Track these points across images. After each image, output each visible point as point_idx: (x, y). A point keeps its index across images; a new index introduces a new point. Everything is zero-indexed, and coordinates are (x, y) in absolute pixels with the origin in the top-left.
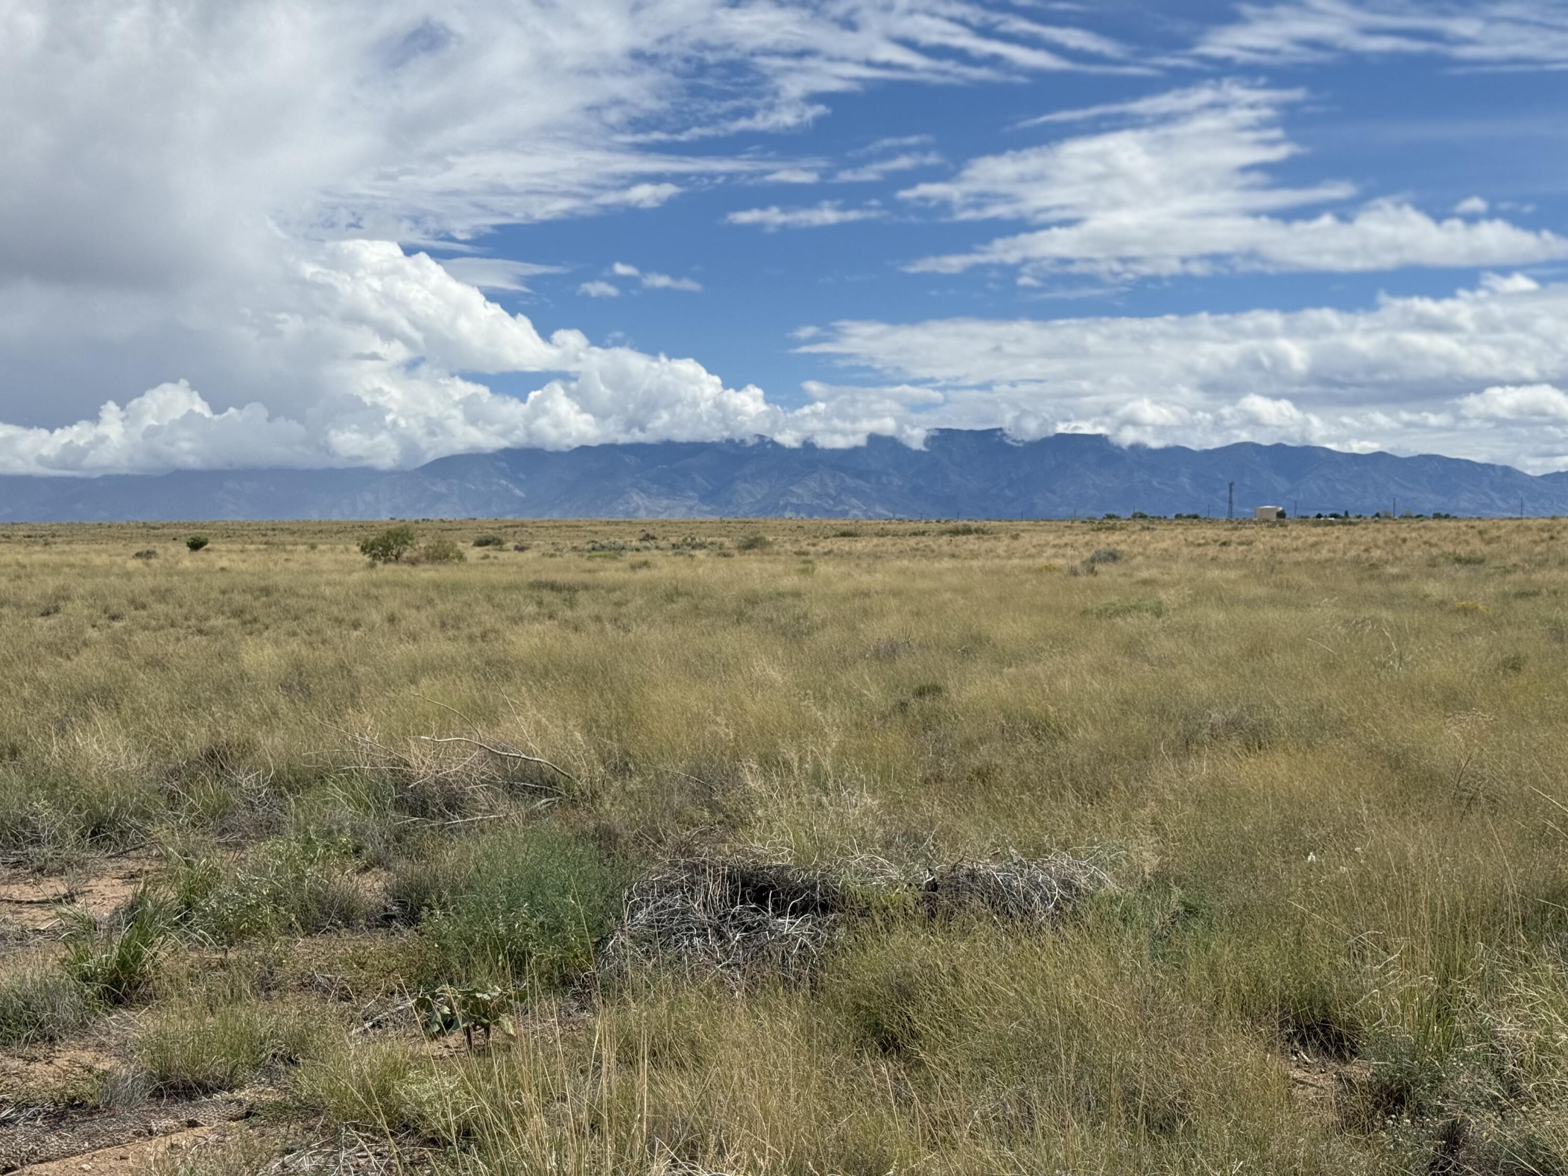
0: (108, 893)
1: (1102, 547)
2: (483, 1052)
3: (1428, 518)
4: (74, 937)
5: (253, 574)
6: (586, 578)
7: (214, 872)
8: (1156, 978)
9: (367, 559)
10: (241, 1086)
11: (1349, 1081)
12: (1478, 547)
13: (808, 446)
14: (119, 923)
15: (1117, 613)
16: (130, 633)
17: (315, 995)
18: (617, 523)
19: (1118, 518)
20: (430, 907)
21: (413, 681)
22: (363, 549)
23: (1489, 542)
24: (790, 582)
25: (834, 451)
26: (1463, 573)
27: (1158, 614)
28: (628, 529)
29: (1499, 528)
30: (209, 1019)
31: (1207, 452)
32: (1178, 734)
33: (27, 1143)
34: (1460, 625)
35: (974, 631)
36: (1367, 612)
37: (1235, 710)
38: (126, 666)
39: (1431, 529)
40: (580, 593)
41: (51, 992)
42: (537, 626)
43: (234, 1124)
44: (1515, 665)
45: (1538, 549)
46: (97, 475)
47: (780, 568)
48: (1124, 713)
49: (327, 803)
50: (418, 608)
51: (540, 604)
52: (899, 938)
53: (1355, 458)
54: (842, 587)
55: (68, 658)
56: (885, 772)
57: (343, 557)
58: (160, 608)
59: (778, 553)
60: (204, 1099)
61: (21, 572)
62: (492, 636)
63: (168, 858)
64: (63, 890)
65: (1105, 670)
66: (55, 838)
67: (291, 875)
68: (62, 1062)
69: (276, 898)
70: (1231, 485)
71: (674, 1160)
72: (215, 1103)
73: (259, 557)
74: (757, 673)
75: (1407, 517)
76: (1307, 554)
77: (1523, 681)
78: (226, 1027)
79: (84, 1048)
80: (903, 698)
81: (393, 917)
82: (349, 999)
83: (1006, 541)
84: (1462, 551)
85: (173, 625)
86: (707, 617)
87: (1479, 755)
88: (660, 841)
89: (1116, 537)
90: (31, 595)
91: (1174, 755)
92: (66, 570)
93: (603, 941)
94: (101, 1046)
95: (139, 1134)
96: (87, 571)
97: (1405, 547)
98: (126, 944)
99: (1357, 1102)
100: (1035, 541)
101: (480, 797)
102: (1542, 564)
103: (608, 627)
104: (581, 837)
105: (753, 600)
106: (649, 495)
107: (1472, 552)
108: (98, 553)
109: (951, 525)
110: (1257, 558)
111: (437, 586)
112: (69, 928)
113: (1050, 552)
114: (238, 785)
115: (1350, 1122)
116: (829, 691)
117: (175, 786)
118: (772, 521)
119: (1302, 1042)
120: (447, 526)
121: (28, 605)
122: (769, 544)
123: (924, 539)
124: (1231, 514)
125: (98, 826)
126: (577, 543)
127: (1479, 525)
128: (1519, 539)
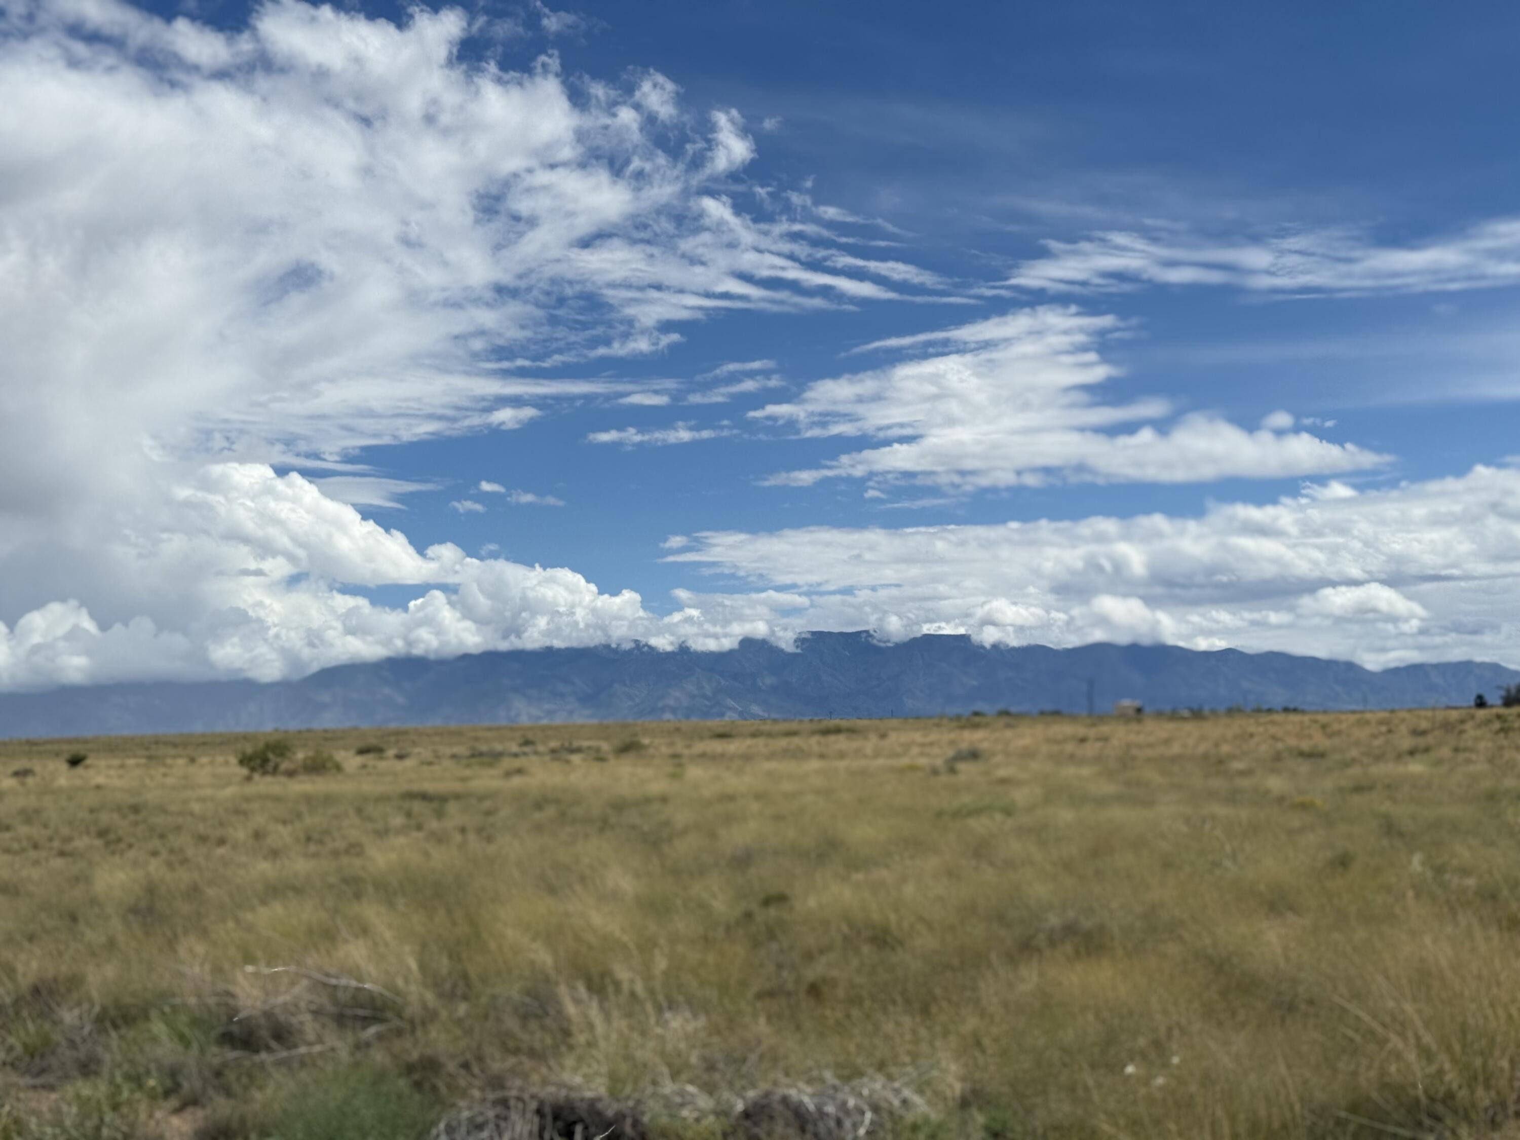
1: (964, 745)
3: (1277, 712)
5: (126, 791)
6: (457, 787)
9: (245, 771)
12: (1321, 741)
13: (683, 650)
15: (970, 813)
18: (498, 729)
19: (983, 715)
22: (241, 762)
23: (1330, 736)
24: (658, 786)
25: (707, 654)
26: (1304, 768)
27: (1009, 814)
28: (509, 734)
29: (1341, 722)
31: (1066, 651)
32: (1014, 940)
34: (1295, 819)
35: (830, 835)
36: (1209, 809)
37: (1072, 913)
39: (1277, 723)
40: (450, 803)
42: (401, 840)
44: (1343, 862)
45: (1377, 742)
47: (649, 772)
48: (963, 918)
49: (147, 1039)
50: (285, 823)
51: (409, 815)
53: (1207, 655)
54: (709, 791)
57: (221, 770)
59: (652, 758)
62: (355, 851)
65: (951, 874)
73: (137, 772)
75: (1258, 711)
76: (1159, 750)
77: (1349, 878)
80: (750, 909)
83: (875, 740)
84: (1305, 746)
86: (572, 824)
87: (1298, 958)
89: (979, 735)
91: (1007, 963)
97: (1252, 742)
100: (902, 740)
101: (307, 1028)
102: (1379, 758)
103: (472, 836)
104: (404, 1068)
105: (619, 806)
106: (531, 701)
107: (1315, 746)
109: (823, 724)
110: (1112, 754)
111: (308, 799)
113: (915, 750)
114: (60, 1022)
116: (678, 903)
118: (650, 724)
120: (328, 736)
122: (644, 747)
123: (795, 739)
124: (1090, 709)
126: (456, 750)
127: (1322, 718)
128: (1361, 734)
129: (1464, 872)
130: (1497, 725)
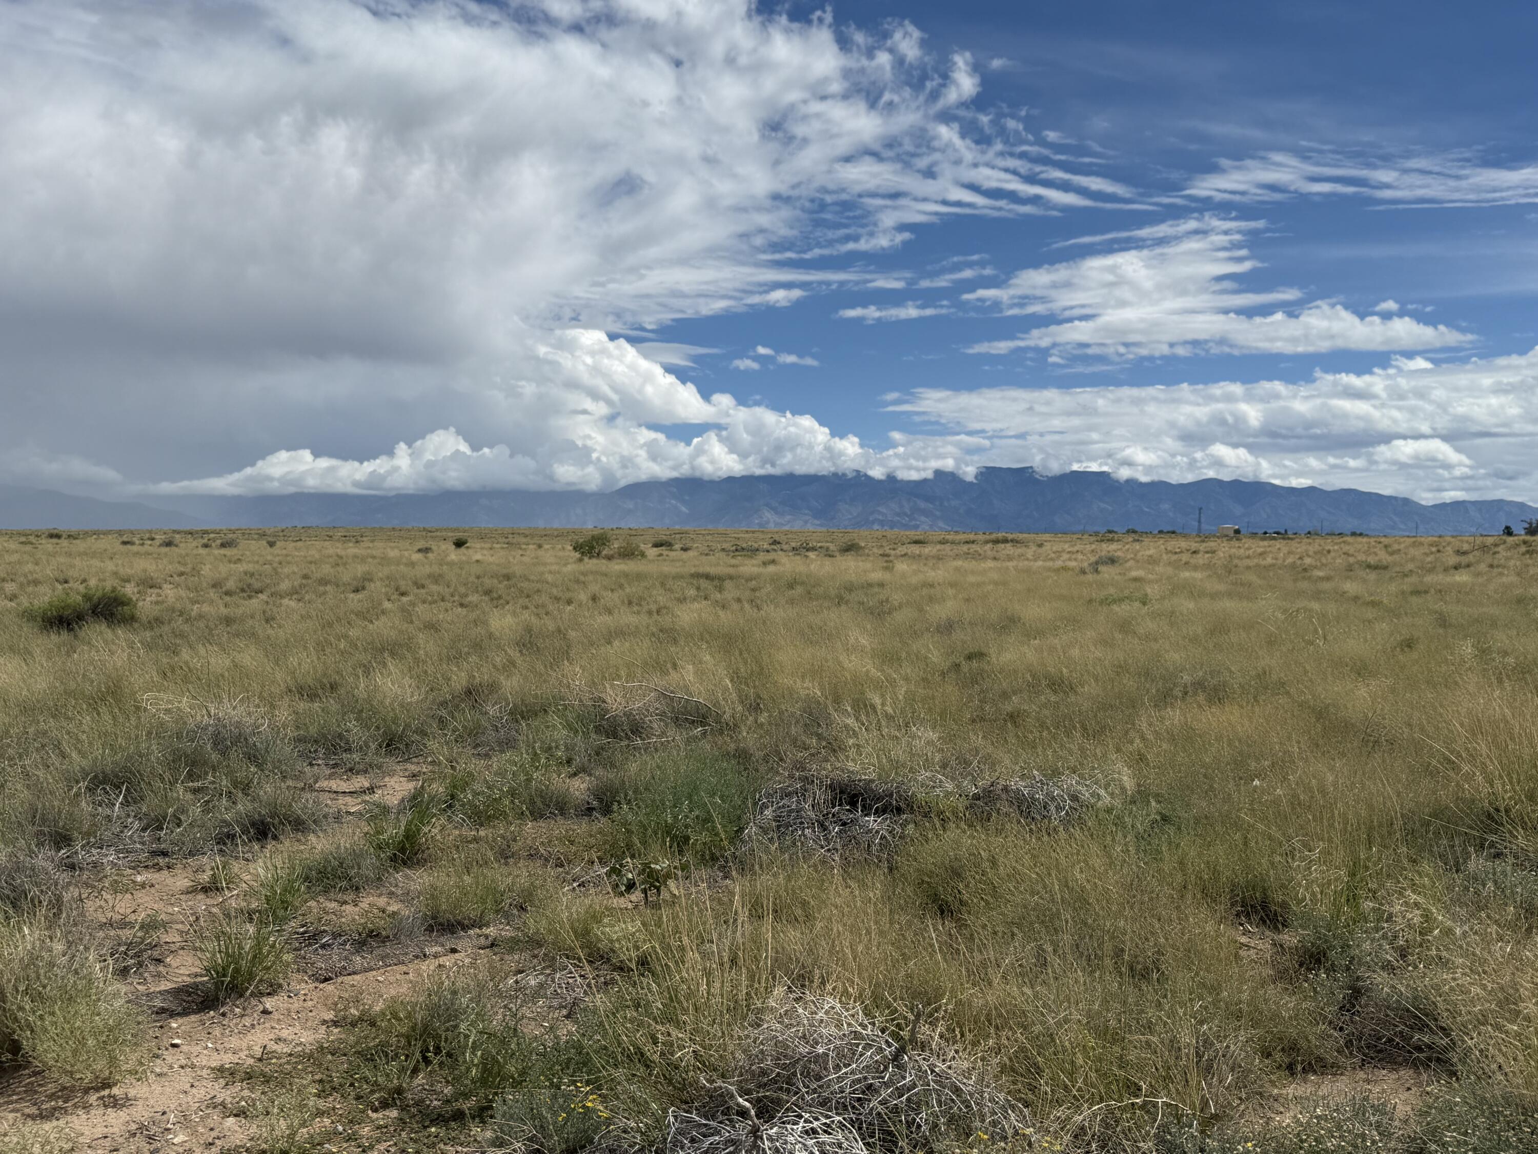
0: (397, 787)
1: (1103, 554)
2: (656, 906)
3: (1347, 535)
4: (373, 818)
5: (498, 565)
6: (731, 571)
7: (470, 774)
8: (1139, 867)
9: (577, 555)
10: (487, 925)
11: (1281, 946)
12: (1383, 557)
13: (891, 478)
14: (405, 808)
15: (1114, 601)
16: (413, 604)
17: (539, 863)
18: (753, 532)
19: (1116, 532)
20: (619, 803)
21: (609, 643)
22: (575, 548)
23: (1391, 554)
24: (877, 576)
25: (909, 482)
26: (1372, 576)
27: (1144, 604)
28: (761, 536)
29: (1399, 543)
30: (466, 877)
31: (1182, 486)
32: (1158, 691)
33: (339, 961)
34: (1370, 613)
35: (1009, 613)
36: (1301, 603)
37: (1201, 674)
38: (411, 628)
39: (1349, 544)
40: (727, 581)
41: (357, 856)
42: (696, 605)
43: (482, 952)
44: (1409, 644)
45: (1429, 559)
46: (393, 493)
47: (868, 565)
48: (1118, 674)
49: (548, 727)
50: (612, 590)
51: (698, 589)
52: (953, 833)
53: (1292, 490)
54: (914, 580)
55: (371, 622)
56: (942, 714)
57: (561, 554)
58: (434, 588)
59: (868, 555)
60: (462, 933)
61: (340, 562)
62: (664, 611)
63: (440, 763)
64: (367, 785)
65: (1105, 642)
66: (361, 748)
67: (523, 778)
68: (364, 905)
69: (513, 793)
70: (1200, 509)
71: (789, 987)
72: (469, 937)
73: (502, 553)
74: (852, 640)
75: (1332, 534)
76: (1256, 561)
77: (1415, 655)
78: (477, 883)
79: (380, 895)
80: (957, 661)
81: (593, 809)
82: (562, 866)
83: (1034, 548)
84: (1372, 560)
85: (443, 600)
86: (817, 599)
87: (1382, 710)
88: (781, 760)
89: (1114, 546)
90: (346, 577)
91: (1155, 706)
92: (370, 560)
93: (741, 830)
94: (391, 894)
95: (417, 957)
96: (385, 560)
97: (1329, 557)
98: (409, 823)
99: (1285, 960)
100: (1054, 549)
101: (655, 726)
102: (1432, 570)
103: (747, 606)
104: (726, 755)
105: (850, 588)
106: (777, 513)
107: (1380, 561)
108: (392, 548)
109: (994, 536)
110: (1219, 562)
111: (626, 575)
112: (371, 811)
113: (1065, 556)
114: (486, 713)
115: (1282, 975)
116: (904, 655)
117: (444, 713)
118: (864, 532)
119: (1248, 915)
120: (634, 533)
121: (344, 584)
122: (862, 548)
123: (973, 546)
124: (1199, 530)
125: (391, 740)
126: (725, 546)
127: (1385, 541)
128: (1414, 552)
129: (1506, 654)
130: (1523, 549)
